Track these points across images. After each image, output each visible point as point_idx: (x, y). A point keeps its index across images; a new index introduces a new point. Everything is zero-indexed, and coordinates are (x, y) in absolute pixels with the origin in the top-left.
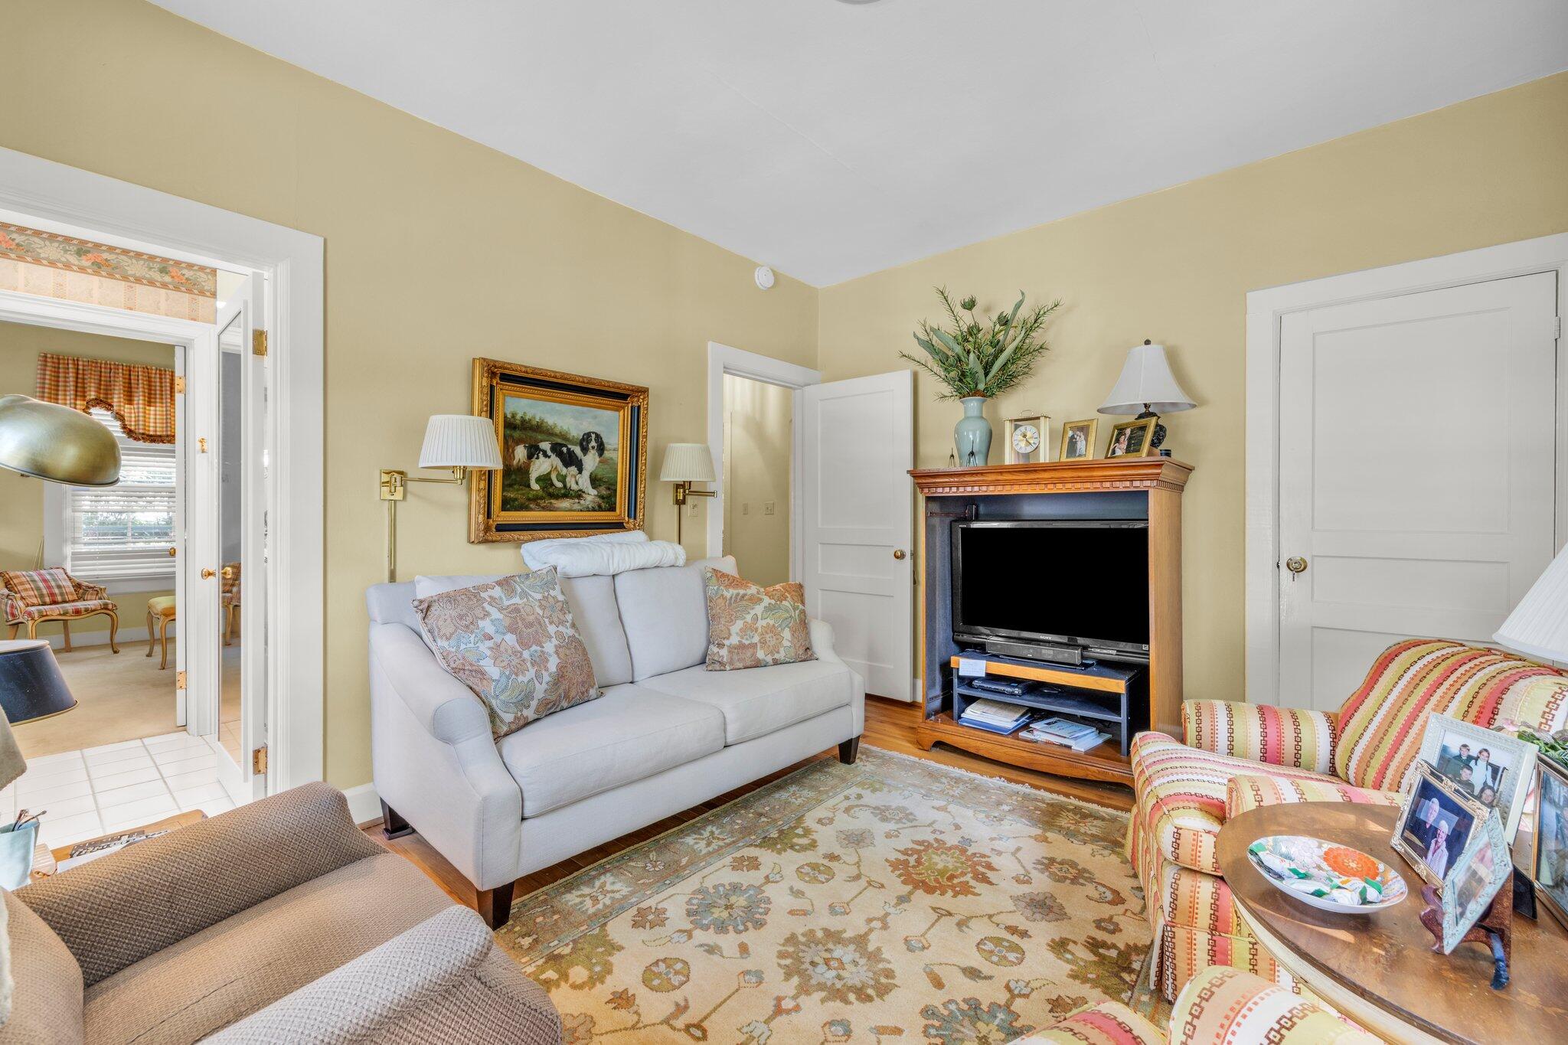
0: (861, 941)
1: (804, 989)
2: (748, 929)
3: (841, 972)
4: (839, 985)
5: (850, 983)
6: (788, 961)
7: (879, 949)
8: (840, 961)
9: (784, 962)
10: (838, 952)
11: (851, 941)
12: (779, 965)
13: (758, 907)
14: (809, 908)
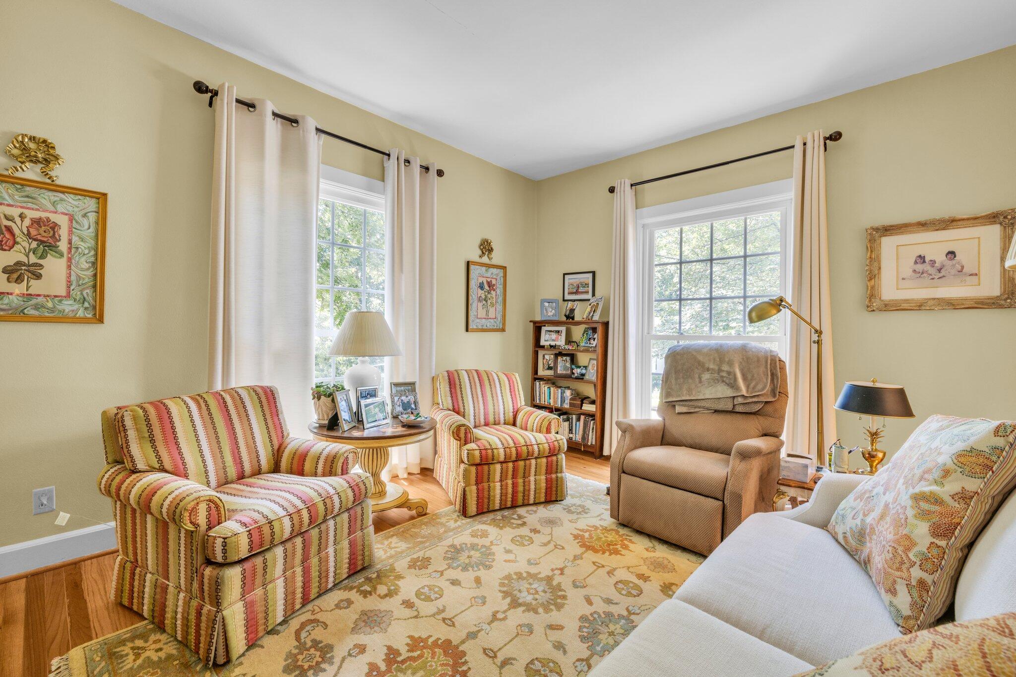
0: (515, 604)
1: (549, 579)
2: (591, 614)
3: (529, 586)
4: (531, 581)
5: (525, 581)
6: (560, 593)
7: (504, 598)
8: (529, 593)
9: (563, 593)
10: (529, 598)
11: (520, 605)
12: (565, 591)
13: (588, 633)
14: (549, 632)
